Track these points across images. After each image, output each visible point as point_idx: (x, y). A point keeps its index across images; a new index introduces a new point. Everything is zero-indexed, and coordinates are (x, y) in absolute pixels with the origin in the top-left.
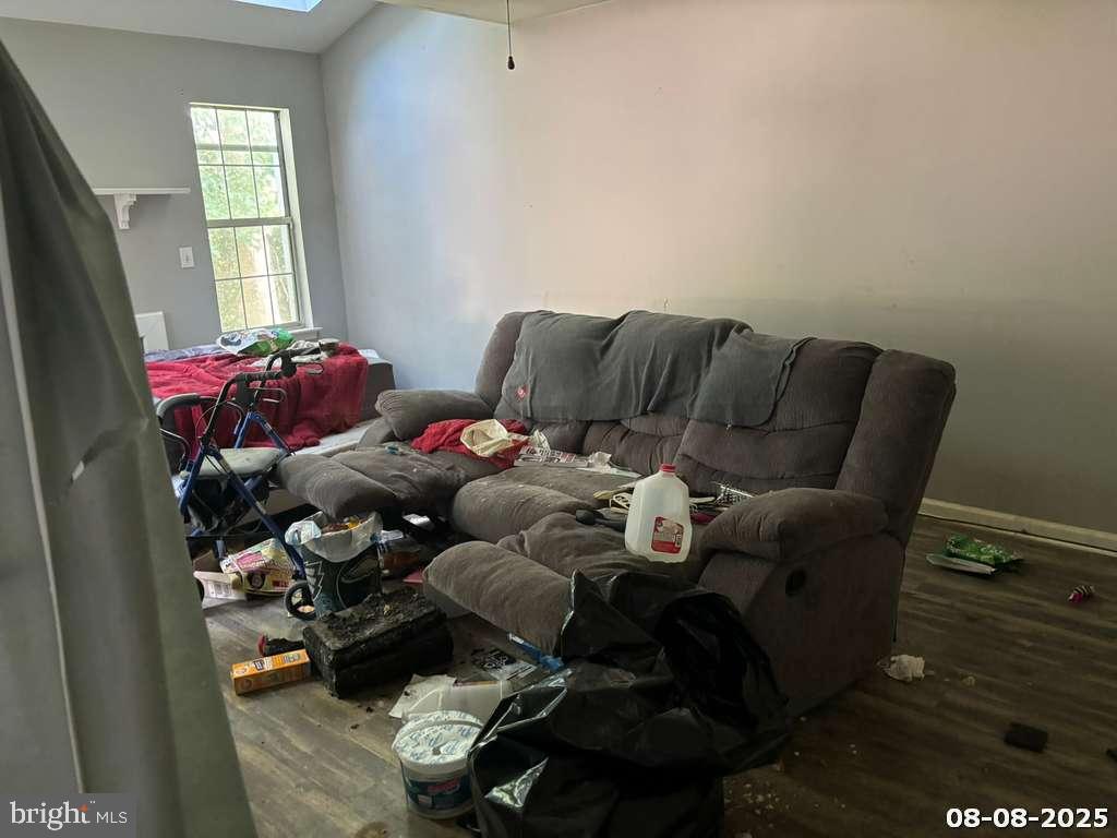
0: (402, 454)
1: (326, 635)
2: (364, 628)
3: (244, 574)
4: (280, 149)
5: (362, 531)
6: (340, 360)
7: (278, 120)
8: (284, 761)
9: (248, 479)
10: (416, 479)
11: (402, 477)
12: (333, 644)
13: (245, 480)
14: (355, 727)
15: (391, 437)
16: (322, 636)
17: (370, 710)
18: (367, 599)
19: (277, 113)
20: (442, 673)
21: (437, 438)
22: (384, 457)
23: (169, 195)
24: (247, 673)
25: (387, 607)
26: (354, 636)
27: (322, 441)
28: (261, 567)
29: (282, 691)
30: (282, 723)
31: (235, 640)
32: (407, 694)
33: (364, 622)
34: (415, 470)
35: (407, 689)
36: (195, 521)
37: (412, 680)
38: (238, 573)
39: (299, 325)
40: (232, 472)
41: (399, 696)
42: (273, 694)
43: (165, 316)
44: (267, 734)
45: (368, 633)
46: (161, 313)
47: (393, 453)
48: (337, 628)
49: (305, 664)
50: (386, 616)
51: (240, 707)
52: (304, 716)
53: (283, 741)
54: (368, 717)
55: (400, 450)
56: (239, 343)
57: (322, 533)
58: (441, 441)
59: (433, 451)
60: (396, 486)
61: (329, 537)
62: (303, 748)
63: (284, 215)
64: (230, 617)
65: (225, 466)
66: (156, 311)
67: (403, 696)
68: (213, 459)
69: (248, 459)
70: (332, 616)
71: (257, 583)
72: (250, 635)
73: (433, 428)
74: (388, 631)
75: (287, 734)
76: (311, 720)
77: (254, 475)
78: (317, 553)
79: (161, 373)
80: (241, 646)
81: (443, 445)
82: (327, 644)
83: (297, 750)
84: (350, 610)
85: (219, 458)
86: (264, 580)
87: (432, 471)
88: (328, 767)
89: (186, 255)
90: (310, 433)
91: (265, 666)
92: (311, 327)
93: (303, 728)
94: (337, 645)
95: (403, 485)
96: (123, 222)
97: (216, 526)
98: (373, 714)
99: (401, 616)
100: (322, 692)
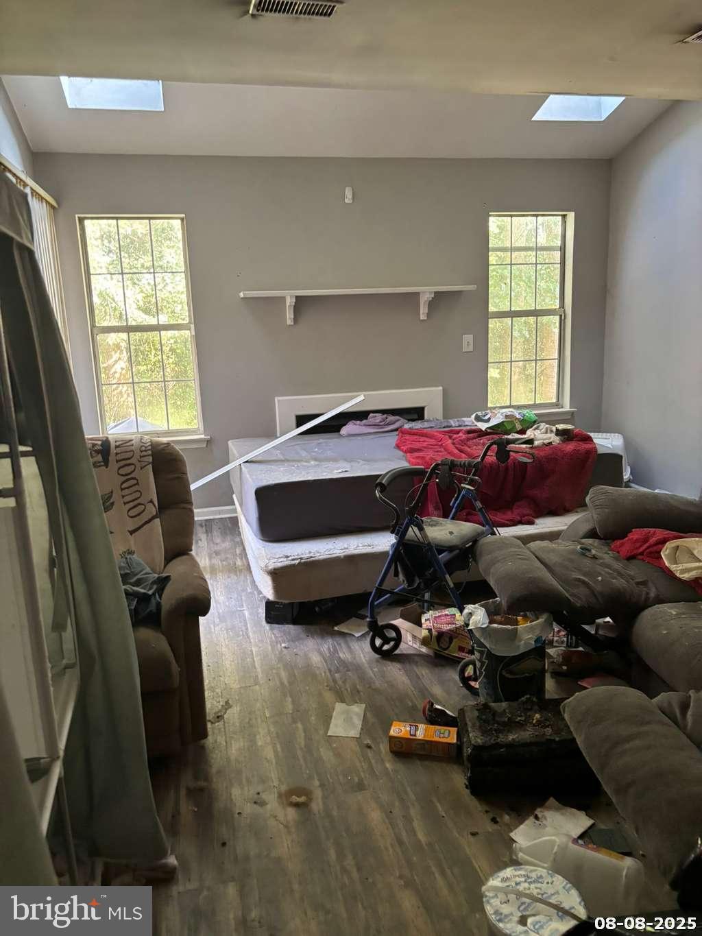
0: (594, 557)
1: (474, 725)
2: (509, 731)
3: (434, 633)
4: (563, 249)
5: (528, 630)
6: (570, 447)
7: (564, 223)
8: (400, 843)
9: (444, 551)
10: (598, 588)
11: (584, 582)
12: (476, 737)
13: (440, 552)
14: (474, 834)
15: (592, 534)
16: (469, 724)
17: (494, 820)
18: (523, 699)
19: (564, 216)
20: (579, 808)
21: (638, 545)
22: (573, 557)
23: (460, 292)
24: (401, 735)
25: (538, 716)
26: (498, 737)
27: (537, 521)
28: (450, 630)
29: (426, 763)
30: (412, 797)
31: (410, 692)
32: (537, 818)
33: (511, 725)
34: (600, 578)
35: (538, 812)
36: (401, 577)
37: (547, 804)
38: (430, 630)
39: (557, 405)
40: (429, 543)
41: (529, 816)
42: (418, 762)
43: (443, 390)
44: (397, 804)
45: (511, 737)
46: (441, 388)
47: (584, 555)
48: (484, 721)
49: (453, 744)
50: (534, 725)
51: (388, 765)
52: (435, 800)
53: (408, 819)
54: (490, 827)
55: (593, 552)
56: (488, 420)
57: (490, 623)
58: (641, 550)
59: (630, 558)
60: (575, 591)
61: (495, 629)
62: (421, 836)
63: (558, 307)
64: (415, 668)
65: (425, 536)
66: (438, 386)
67: (532, 819)
68: (416, 529)
69: (451, 533)
70: (486, 706)
71: (444, 644)
72: (423, 691)
73: (636, 534)
74: (531, 744)
75: (413, 812)
76: (440, 808)
77: (451, 549)
78: (482, 640)
79: (422, 439)
80: (412, 701)
81: (642, 554)
82: (471, 735)
83: (415, 835)
84: (504, 704)
85: (421, 529)
86: (451, 642)
87: (619, 583)
88: (434, 869)
89: (468, 339)
90: (527, 511)
91: (418, 733)
92: (567, 407)
93: (429, 814)
94: (479, 741)
95: (582, 591)
96: (423, 313)
97: (415, 586)
98: (496, 827)
99: (549, 731)
100: (459, 779)
